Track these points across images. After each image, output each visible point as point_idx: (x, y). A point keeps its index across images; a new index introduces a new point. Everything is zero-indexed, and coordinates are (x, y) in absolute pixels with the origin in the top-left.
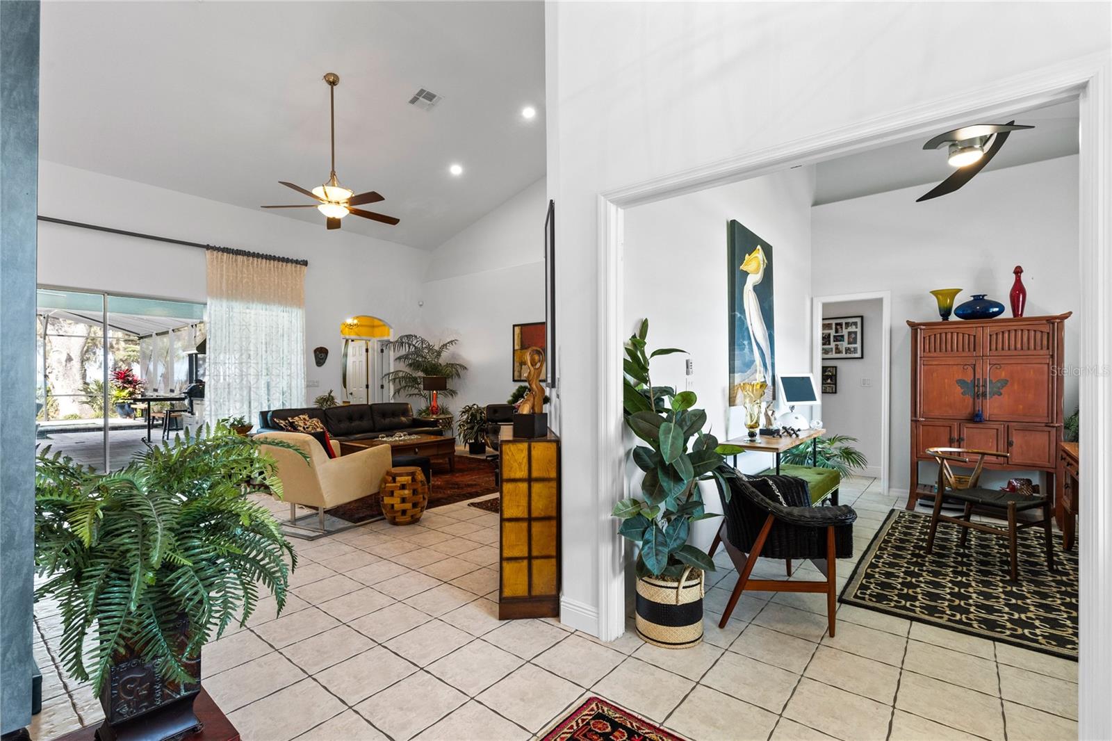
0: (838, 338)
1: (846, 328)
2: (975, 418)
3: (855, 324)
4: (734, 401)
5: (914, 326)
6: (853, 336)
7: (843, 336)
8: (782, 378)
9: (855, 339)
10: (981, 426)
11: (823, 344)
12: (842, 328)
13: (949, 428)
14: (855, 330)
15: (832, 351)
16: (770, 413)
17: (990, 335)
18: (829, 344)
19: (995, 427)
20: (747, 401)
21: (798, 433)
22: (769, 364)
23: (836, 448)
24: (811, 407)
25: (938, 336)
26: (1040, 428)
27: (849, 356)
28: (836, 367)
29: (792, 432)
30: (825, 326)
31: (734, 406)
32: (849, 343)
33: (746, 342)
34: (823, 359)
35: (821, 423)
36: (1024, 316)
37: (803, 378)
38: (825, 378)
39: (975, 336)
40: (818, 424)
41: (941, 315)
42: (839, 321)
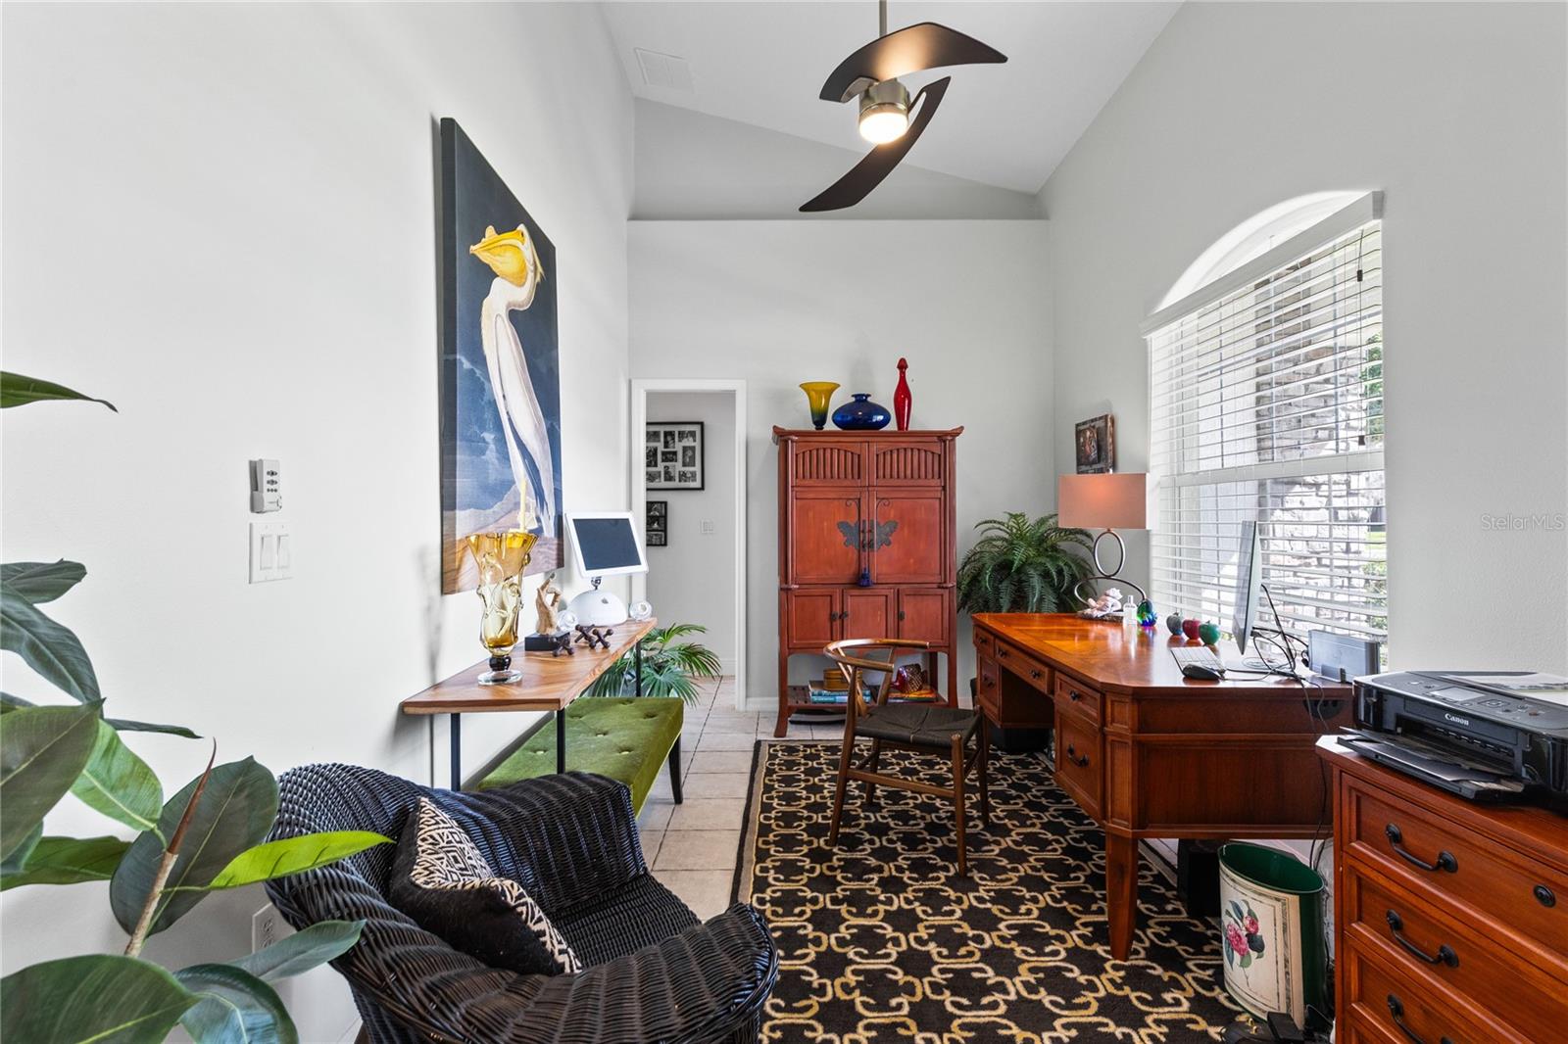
0: (668, 456)
1: (680, 441)
2: (861, 581)
3: (693, 434)
4: (455, 581)
5: (782, 436)
6: (689, 453)
7: (675, 453)
8: (574, 520)
9: (693, 458)
10: (867, 592)
11: (648, 466)
12: (673, 439)
13: (829, 598)
14: (693, 444)
15: (660, 476)
16: (548, 599)
17: (877, 455)
18: (656, 465)
19: (884, 592)
20: (488, 576)
21: (607, 639)
22: (547, 489)
23: (673, 649)
24: (630, 577)
25: (815, 452)
26: (931, 591)
27: (683, 485)
28: (666, 503)
29: (596, 638)
30: (651, 436)
31: (453, 592)
32: (684, 465)
33: (489, 437)
34: (648, 489)
35: (649, 608)
36: (909, 429)
37: (616, 521)
38: (651, 520)
39: (859, 456)
40: (645, 609)
41: (815, 423)
42: (669, 428)
